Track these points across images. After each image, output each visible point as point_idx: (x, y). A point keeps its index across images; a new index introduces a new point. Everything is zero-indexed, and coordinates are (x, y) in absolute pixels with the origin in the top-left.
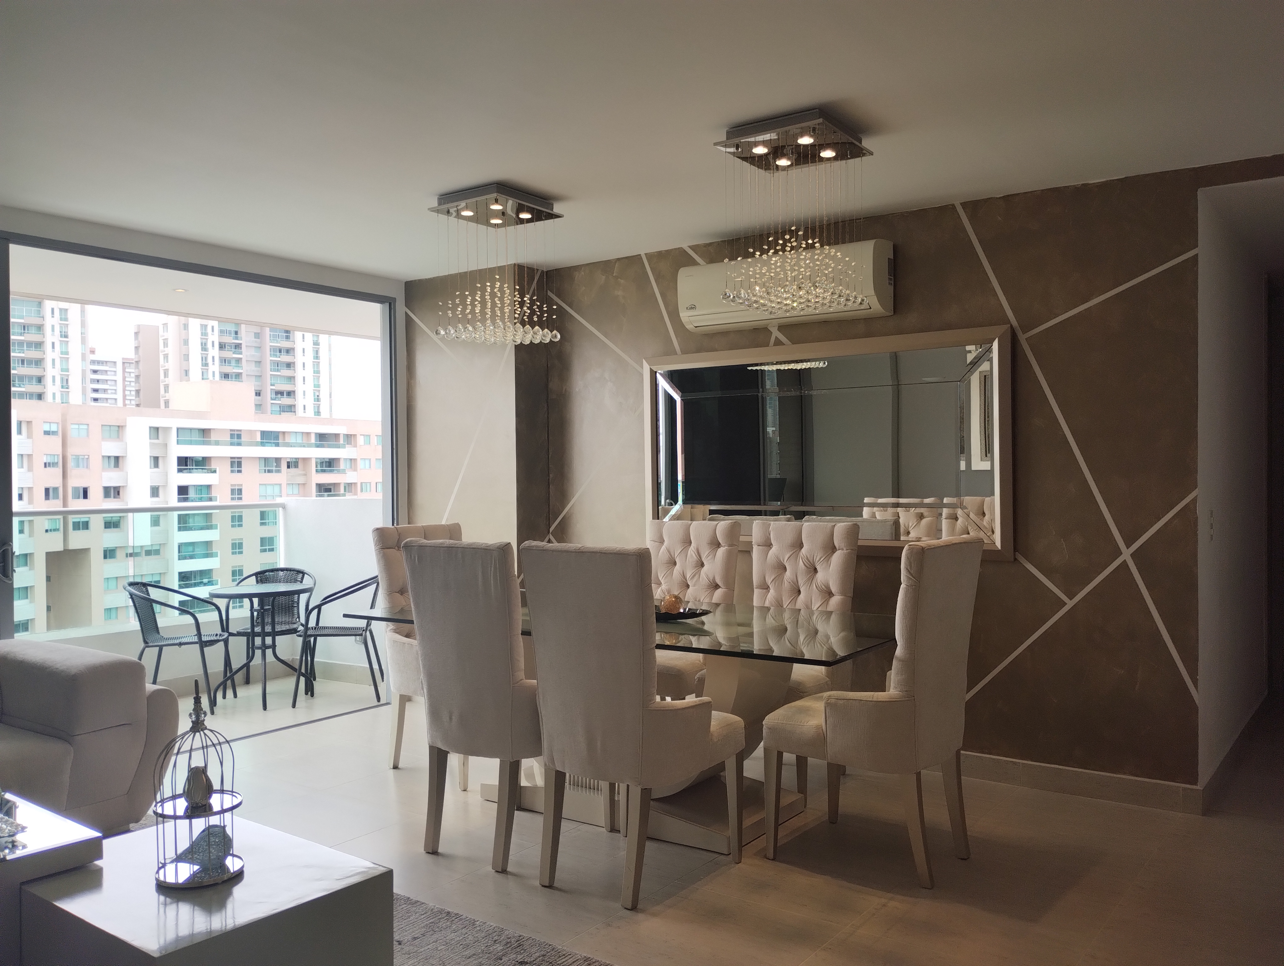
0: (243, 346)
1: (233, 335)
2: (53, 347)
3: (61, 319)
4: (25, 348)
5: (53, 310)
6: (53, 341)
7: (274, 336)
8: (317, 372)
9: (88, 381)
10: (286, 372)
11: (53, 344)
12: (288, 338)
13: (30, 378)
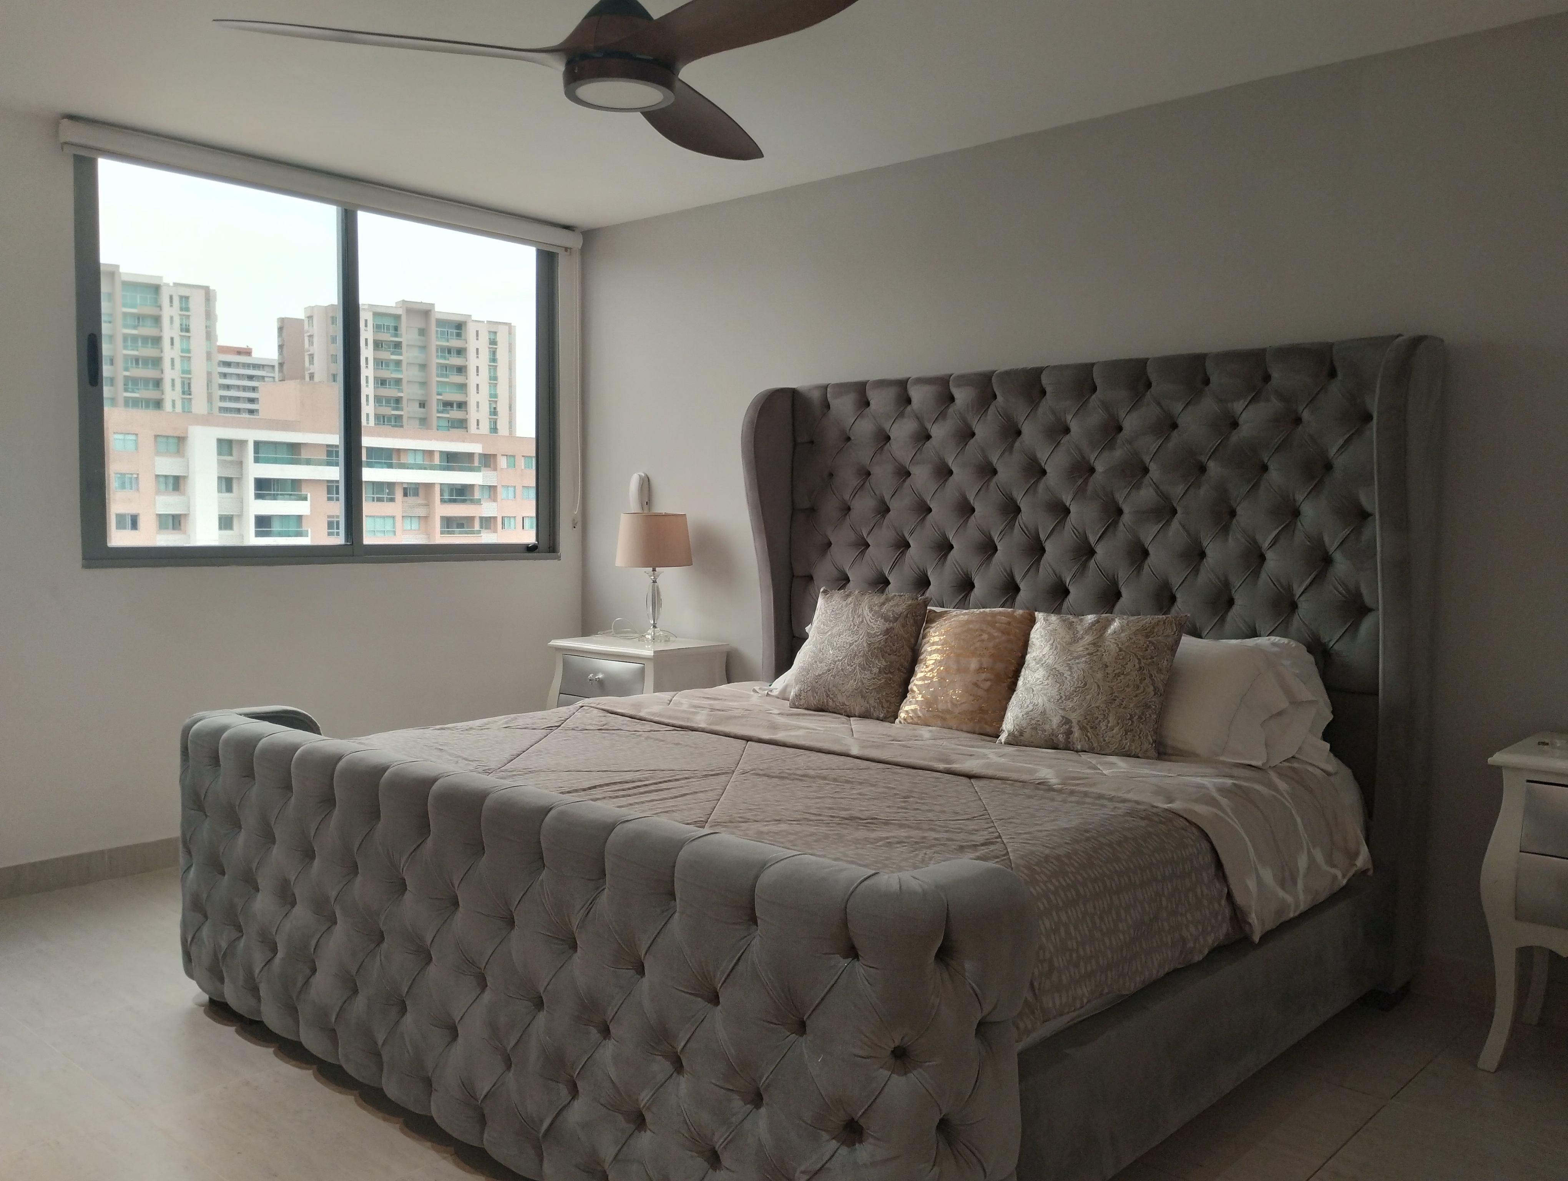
0: (404, 346)
1: (392, 331)
2: (172, 343)
3: (181, 309)
4: (140, 344)
5: (171, 297)
6: (173, 336)
7: (442, 333)
8: (494, 378)
9: (215, 386)
10: (457, 379)
11: (172, 339)
12: (459, 335)
13: (146, 381)
